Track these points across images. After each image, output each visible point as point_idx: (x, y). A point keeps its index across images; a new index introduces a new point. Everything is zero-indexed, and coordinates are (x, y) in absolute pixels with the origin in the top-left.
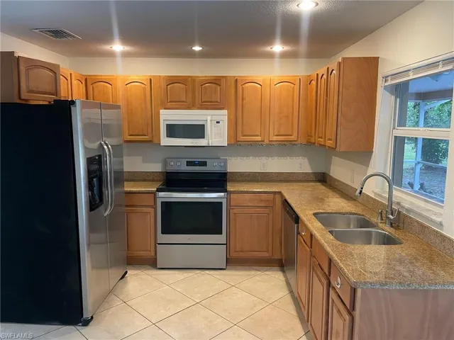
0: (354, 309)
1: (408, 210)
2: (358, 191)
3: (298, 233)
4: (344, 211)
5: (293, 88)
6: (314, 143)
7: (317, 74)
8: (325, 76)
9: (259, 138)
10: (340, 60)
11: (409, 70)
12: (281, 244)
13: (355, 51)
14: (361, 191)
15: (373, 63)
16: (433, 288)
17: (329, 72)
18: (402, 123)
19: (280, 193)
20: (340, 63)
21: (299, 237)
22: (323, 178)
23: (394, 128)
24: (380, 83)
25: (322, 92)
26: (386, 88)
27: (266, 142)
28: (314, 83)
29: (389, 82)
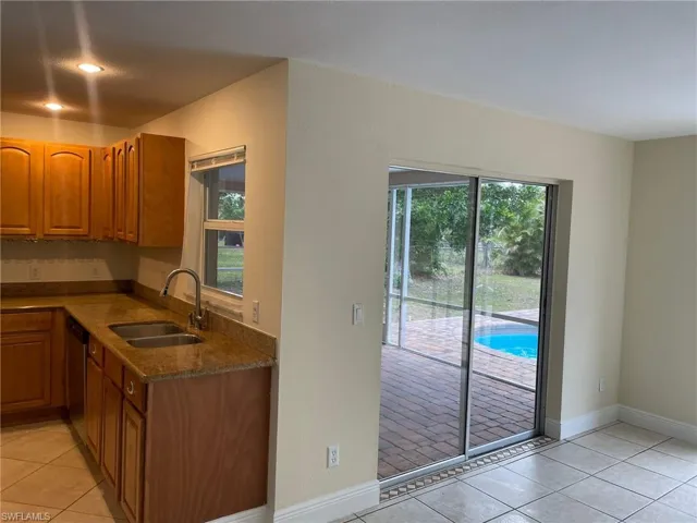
0: (146, 410)
1: (216, 308)
2: (162, 291)
3: (88, 355)
4: (149, 320)
5: (81, 163)
6: (112, 239)
7: (114, 149)
8: (122, 153)
9: (26, 230)
10: (139, 136)
11: (211, 158)
12: (64, 383)
13: (159, 128)
14: (166, 292)
15: (178, 145)
16: (224, 371)
17: (128, 149)
18: (214, 215)
19: (62, 309)
20: (138, 140)
21: (89, 360)
22: (128, 288)
23: (205, 220)
24: (187, 169)
25: (120, 173)
26: (192, 174)
27: (39, 235)
28: (110, 158)
29: (195, 169)
